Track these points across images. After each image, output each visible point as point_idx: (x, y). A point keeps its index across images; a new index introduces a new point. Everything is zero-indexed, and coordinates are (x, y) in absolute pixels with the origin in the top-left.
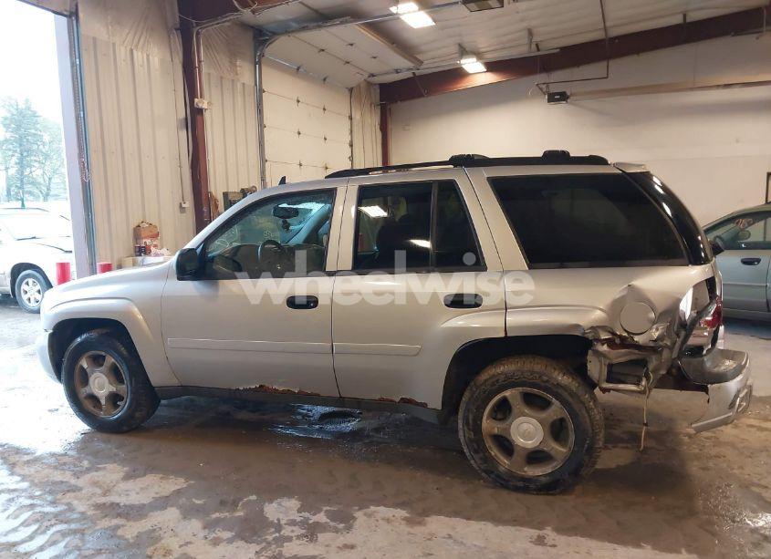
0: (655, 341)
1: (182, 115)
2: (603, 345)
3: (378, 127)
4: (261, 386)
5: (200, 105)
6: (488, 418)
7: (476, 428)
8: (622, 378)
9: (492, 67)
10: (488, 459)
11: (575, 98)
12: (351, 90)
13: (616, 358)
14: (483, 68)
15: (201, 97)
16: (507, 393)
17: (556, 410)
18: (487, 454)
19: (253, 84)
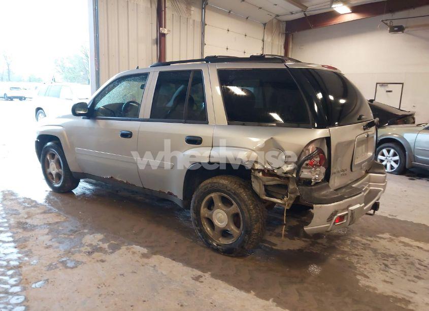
0: (285, 173)
1: (155, 36)
2: (259, 172)
3: (283, 46)
4: (112, 177)
5: (163, 32)
6: (204, 208)
7: (197, 212)
8: (274, 194)
9: (355, 9)
10: (202, 231)
11: (409, 29)
12: (265, 24)
13: (268, 181)
14: (349, 10)
15: (165, 28)
16: (212, 195)
17: (234, 208)
18: (202, 228)
19: (200, 20)
